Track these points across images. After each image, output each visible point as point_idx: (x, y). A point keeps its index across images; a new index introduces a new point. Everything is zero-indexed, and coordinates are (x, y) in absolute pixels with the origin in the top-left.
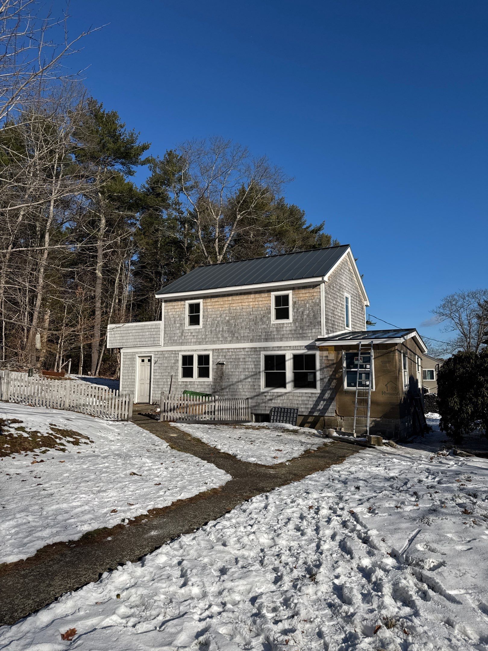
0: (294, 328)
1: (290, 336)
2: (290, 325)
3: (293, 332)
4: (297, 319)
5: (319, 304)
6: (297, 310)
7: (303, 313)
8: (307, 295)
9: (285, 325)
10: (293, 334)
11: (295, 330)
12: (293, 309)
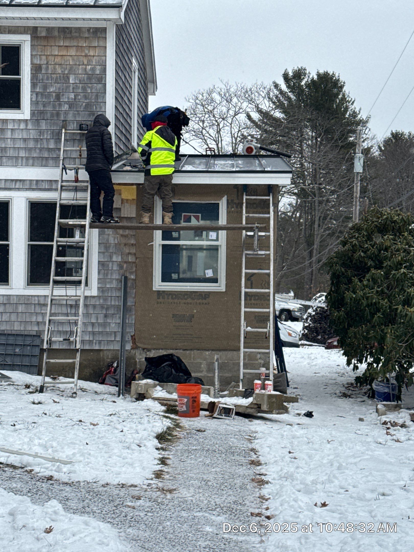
0: (33, 134)
1: (22, 154)
2: (22, 126)
3: (31, 144)
4: (42, 113)
5: (101, 79)
6: (45, 87)
7: (58, 97)
8: (72, 52)
9: (10, 126)
10: (30, 150)
11: (36, 140)
12: (34, 85)
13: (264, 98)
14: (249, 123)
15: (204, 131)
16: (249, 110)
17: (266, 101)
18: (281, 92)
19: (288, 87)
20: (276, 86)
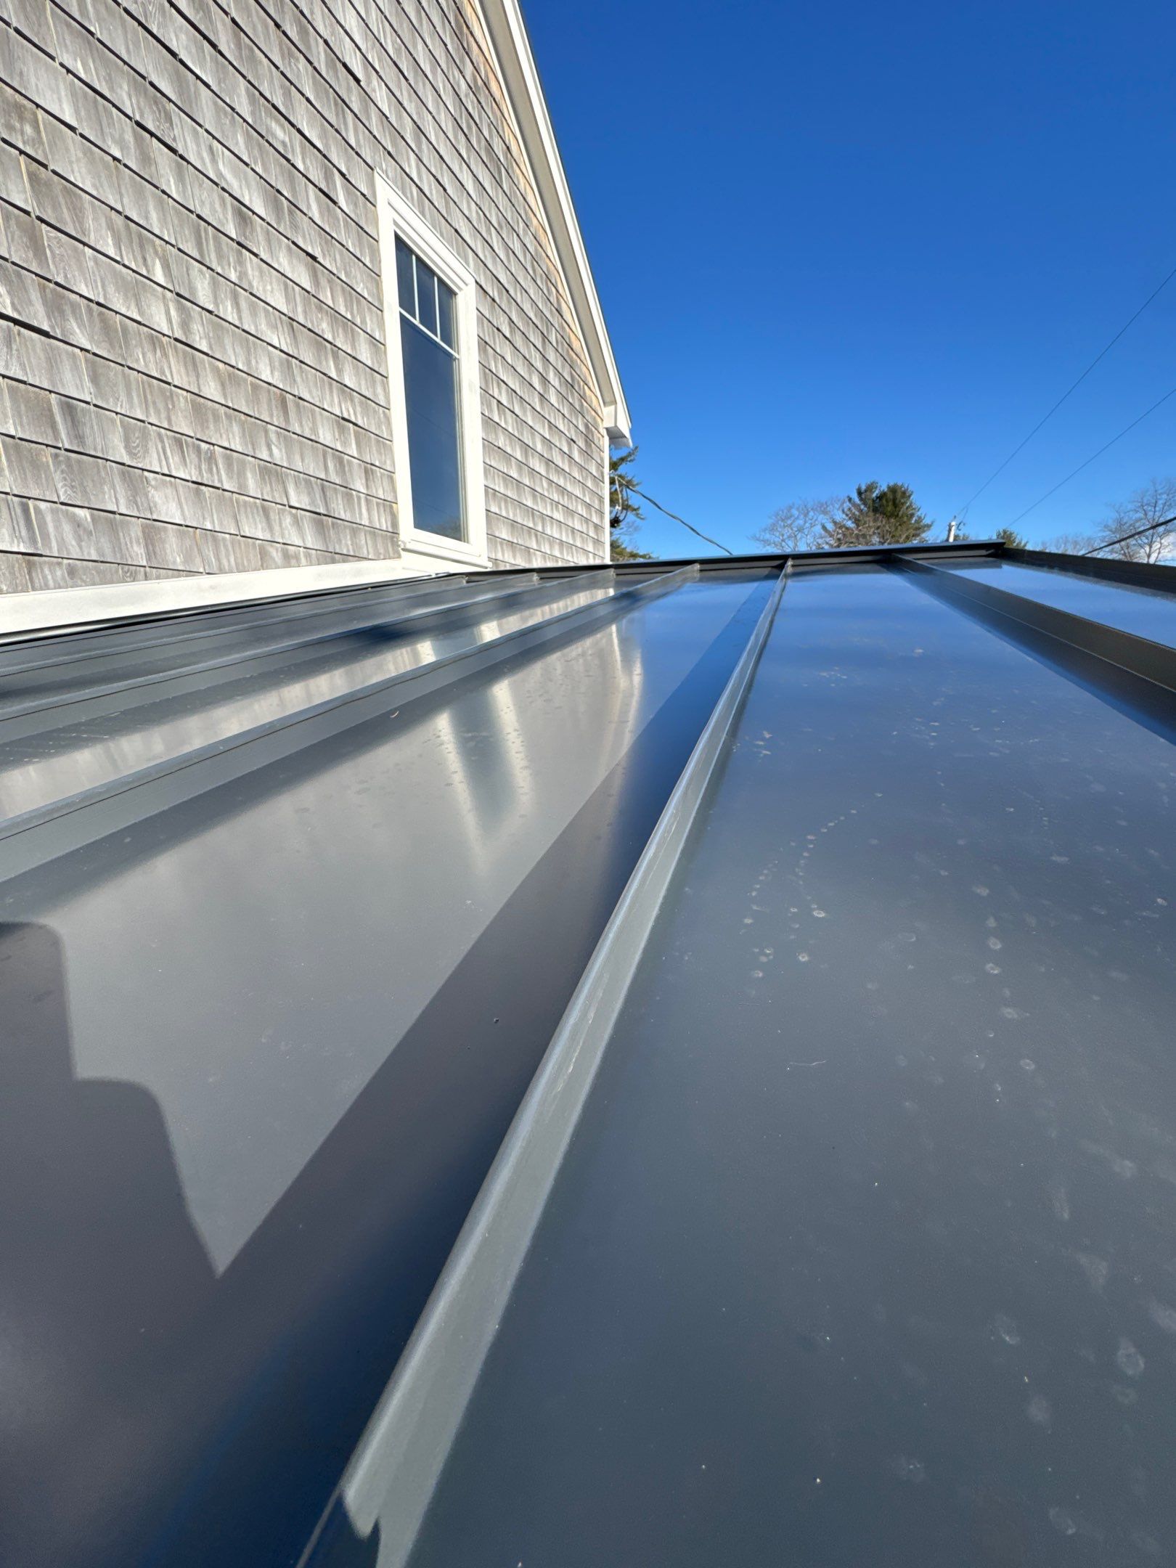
13: (838, 509)
14: (823, 532)
15: (783, 544)
16: (823, 521)
17: (840, 512)
18: (854, 505)
19: (861, 499)
20: (850, 500)
